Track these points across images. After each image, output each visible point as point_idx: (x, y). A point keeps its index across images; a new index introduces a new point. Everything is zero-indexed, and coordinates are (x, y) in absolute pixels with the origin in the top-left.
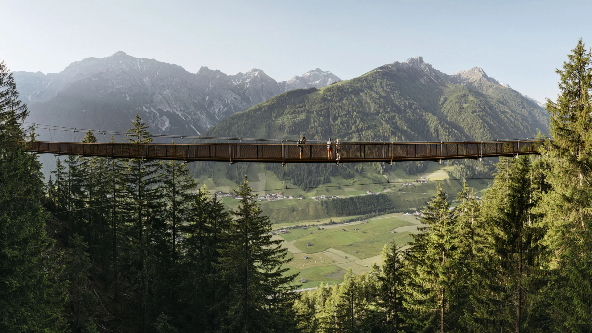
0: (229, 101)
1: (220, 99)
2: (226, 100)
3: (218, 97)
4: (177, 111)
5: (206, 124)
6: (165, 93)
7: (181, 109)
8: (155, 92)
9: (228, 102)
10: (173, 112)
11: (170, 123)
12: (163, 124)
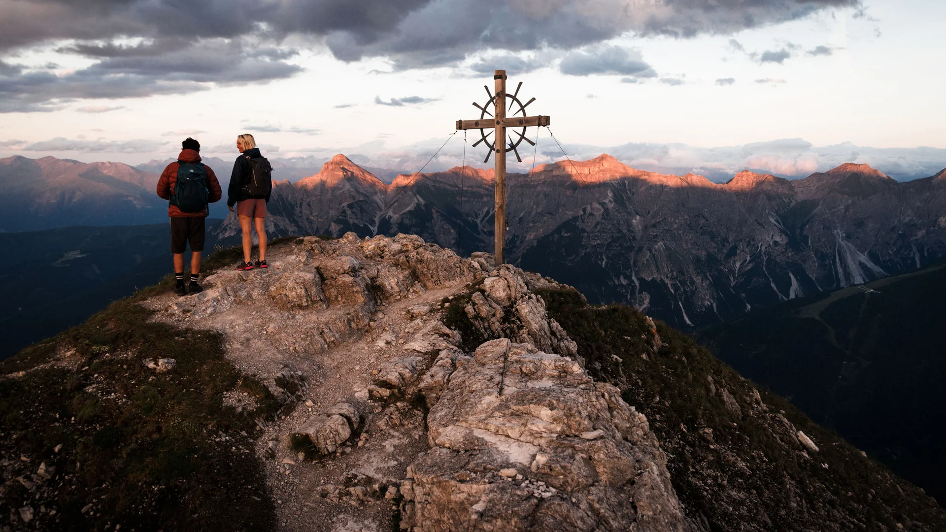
0: (763, 248)
1: (749, 244)
2: (760, 245)
3: (748, 239)
4: (667, 277)
5: (703, 299)
6: (656, 247)
7: (673, 275)
8: (643, 247)
9: (760, 251)
10: (661, 280)
11: (650, 303)
12: (641, 303)
